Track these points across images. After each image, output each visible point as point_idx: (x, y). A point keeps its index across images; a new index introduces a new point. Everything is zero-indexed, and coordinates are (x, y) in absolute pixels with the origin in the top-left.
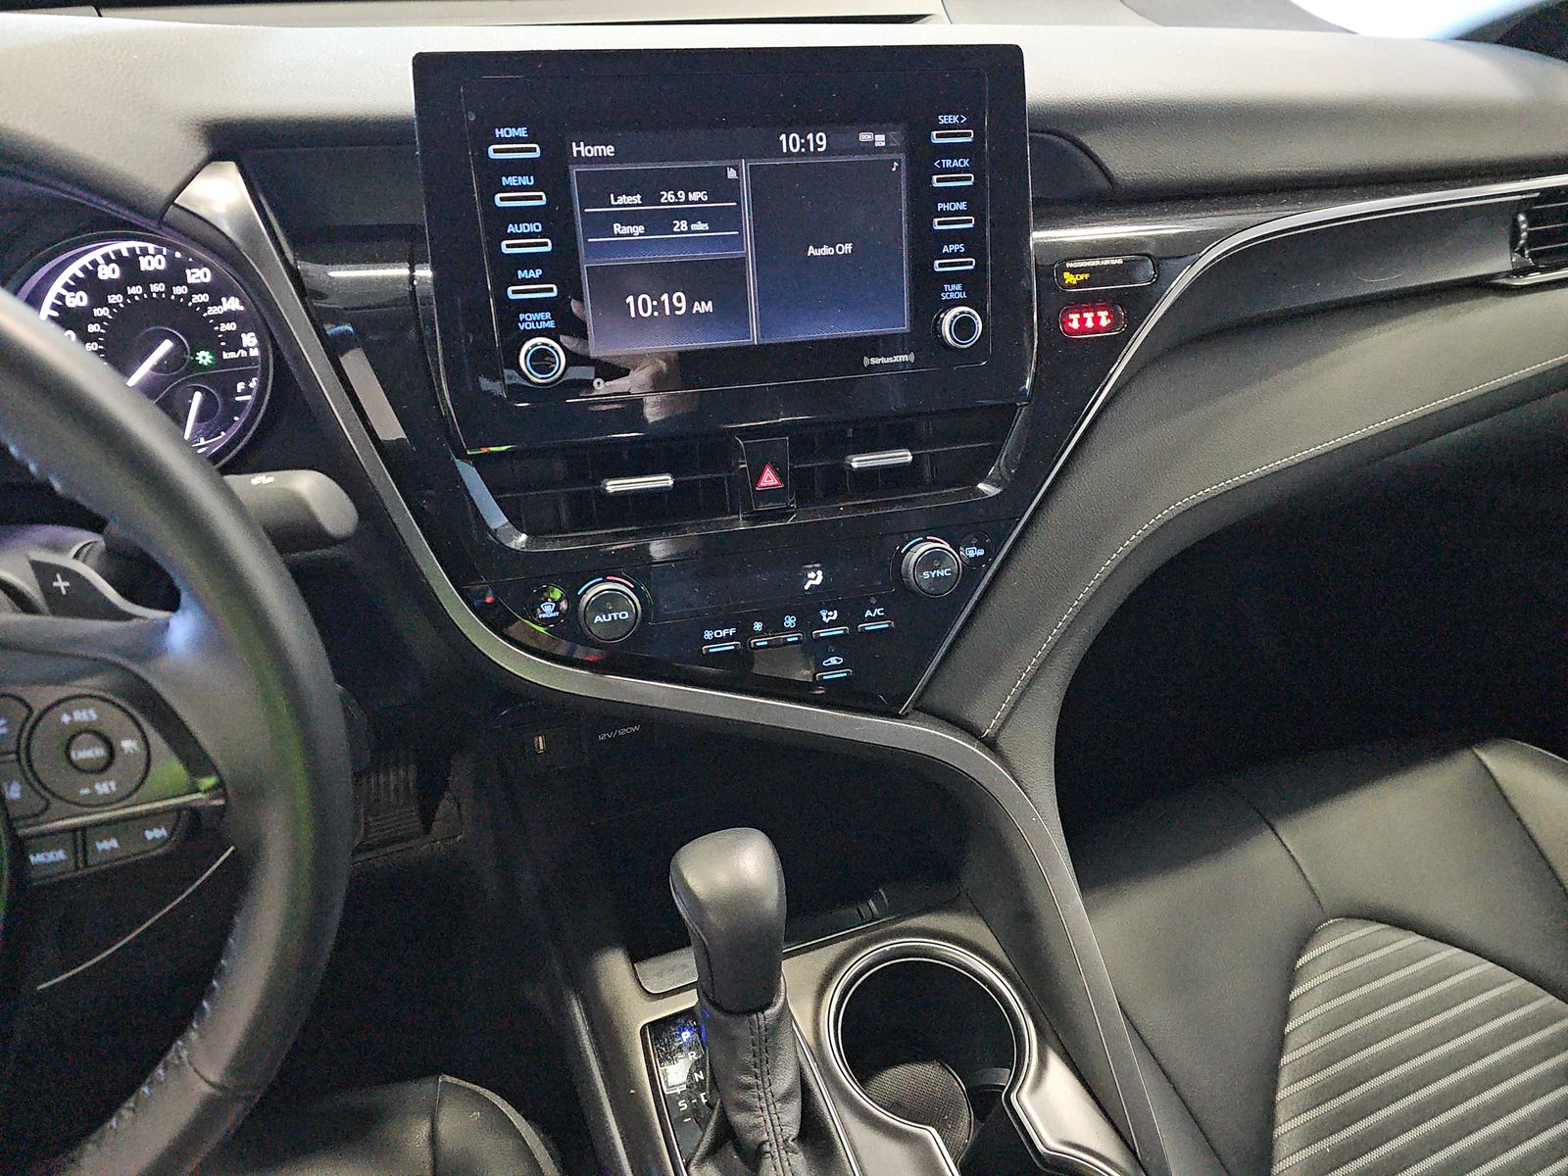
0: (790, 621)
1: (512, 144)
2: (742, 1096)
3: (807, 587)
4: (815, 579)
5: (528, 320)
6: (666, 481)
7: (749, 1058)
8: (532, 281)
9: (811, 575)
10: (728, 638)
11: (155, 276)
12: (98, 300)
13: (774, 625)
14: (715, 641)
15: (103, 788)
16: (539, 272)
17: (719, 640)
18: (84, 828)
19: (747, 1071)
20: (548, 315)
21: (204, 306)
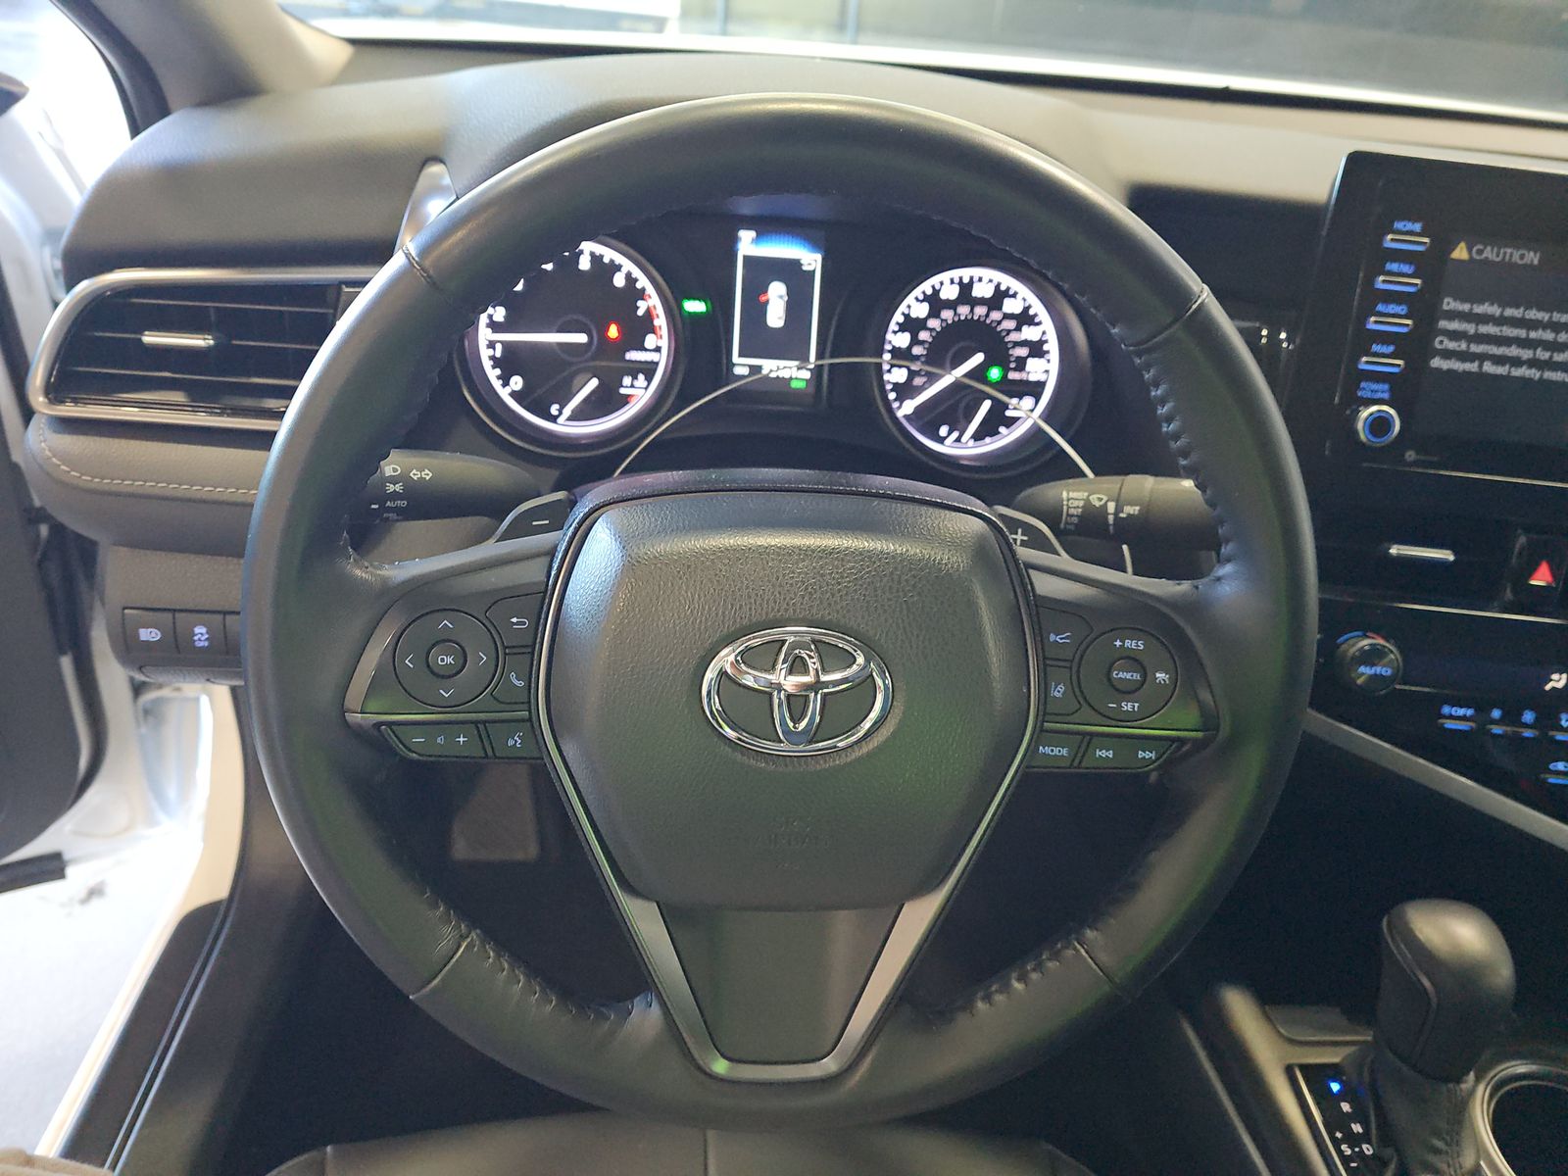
0: (1528, 717)
1: (1407, 236)
2: (1431, 1158)
3: (1548, 687)
4: (1558, 681)
5: (1367, 389)
6: (1447, 555)
7: (1443, 1125)
8: (1384, 356)
9: (1555, 676)
10: (1463, 718)
11: (982, 301)
12: (934, 313)
13: (1512, 717)
14: (1451, 717)
15: (1127, 707)
16: (1391, 349)
17: (1457, 717)
18: (1092, 735)
19: (1437, 1134)
20: (1386, 387)
21: (1009, 332)
